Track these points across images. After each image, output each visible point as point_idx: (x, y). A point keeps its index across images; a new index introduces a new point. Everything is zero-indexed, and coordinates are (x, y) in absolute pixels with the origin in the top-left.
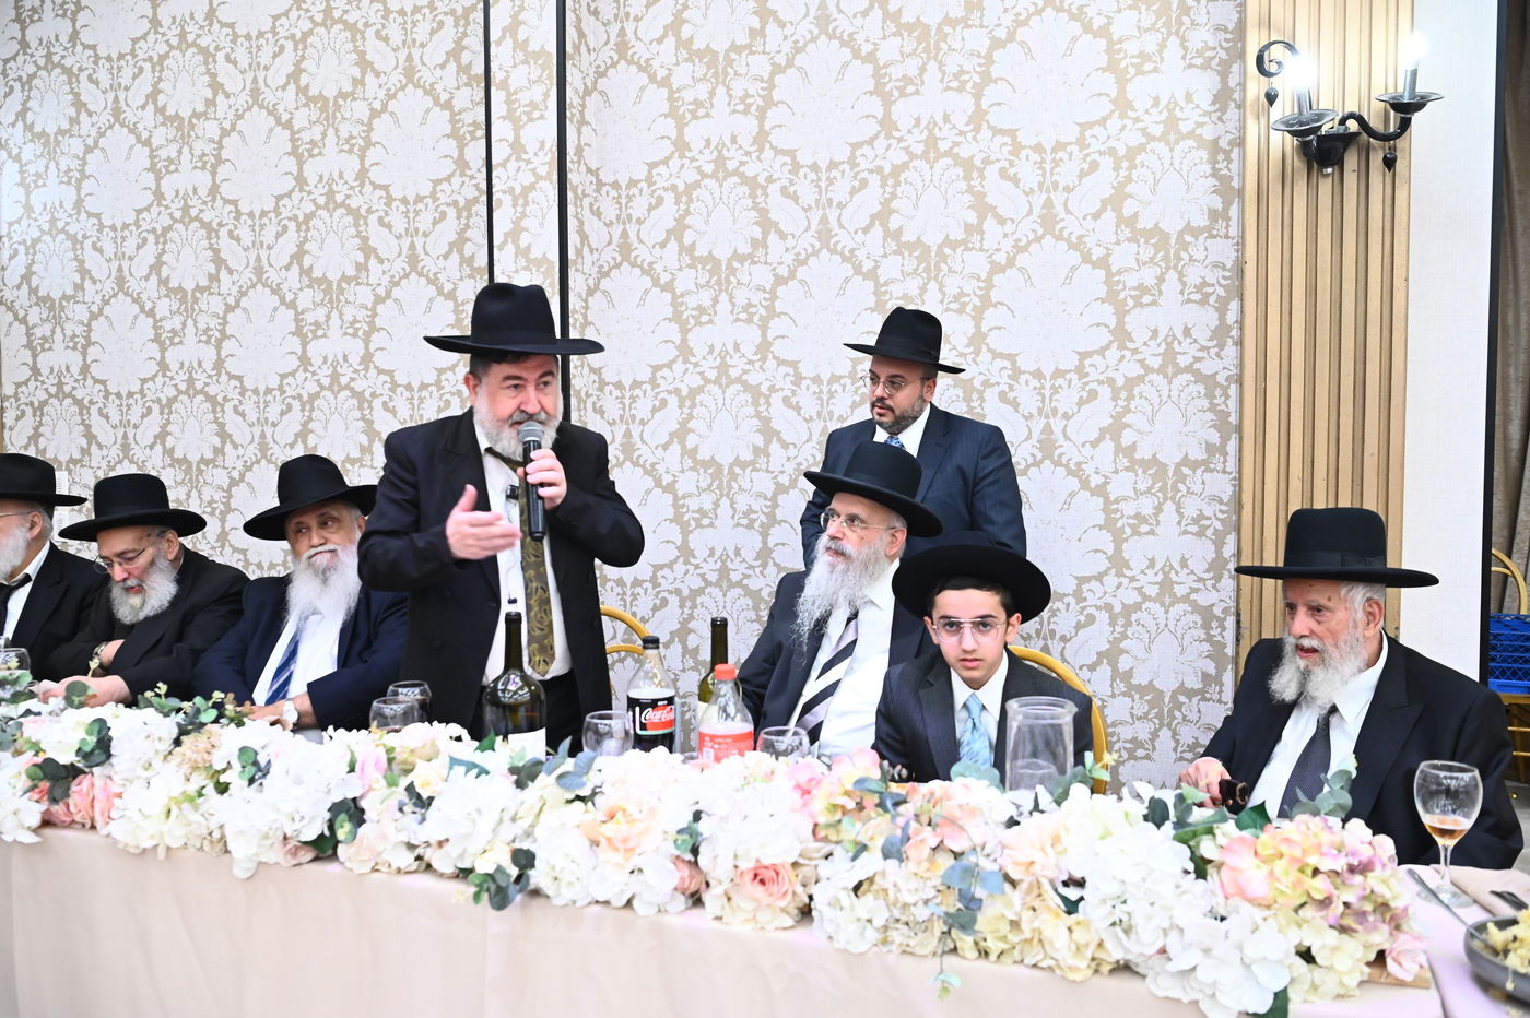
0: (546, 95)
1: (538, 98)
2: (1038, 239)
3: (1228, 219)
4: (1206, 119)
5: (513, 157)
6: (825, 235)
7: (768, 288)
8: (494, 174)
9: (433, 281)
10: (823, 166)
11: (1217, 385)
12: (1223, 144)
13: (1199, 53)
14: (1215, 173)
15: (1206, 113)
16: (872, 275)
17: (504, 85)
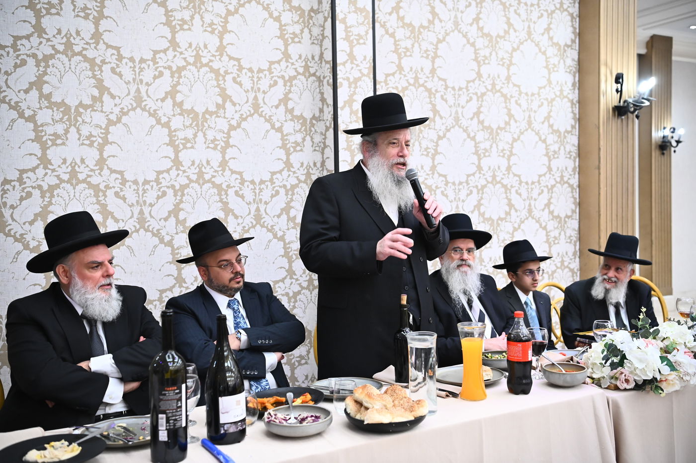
0: (367, 33)
1: (363, 33)
2: (527, 130)
3: (576, 129)
4: (570, 92)
5: (349, 61)
6: (457, 119)
7: (435, 141)
8: (338, 68)
9: (268, 120)
10: (457, 89)
11: (574, 188)
12: (574, 102)
13: (569, 67)
14: (573, 112)
15: (570, 90)
16: (473, 139)
17: (344, 21)
